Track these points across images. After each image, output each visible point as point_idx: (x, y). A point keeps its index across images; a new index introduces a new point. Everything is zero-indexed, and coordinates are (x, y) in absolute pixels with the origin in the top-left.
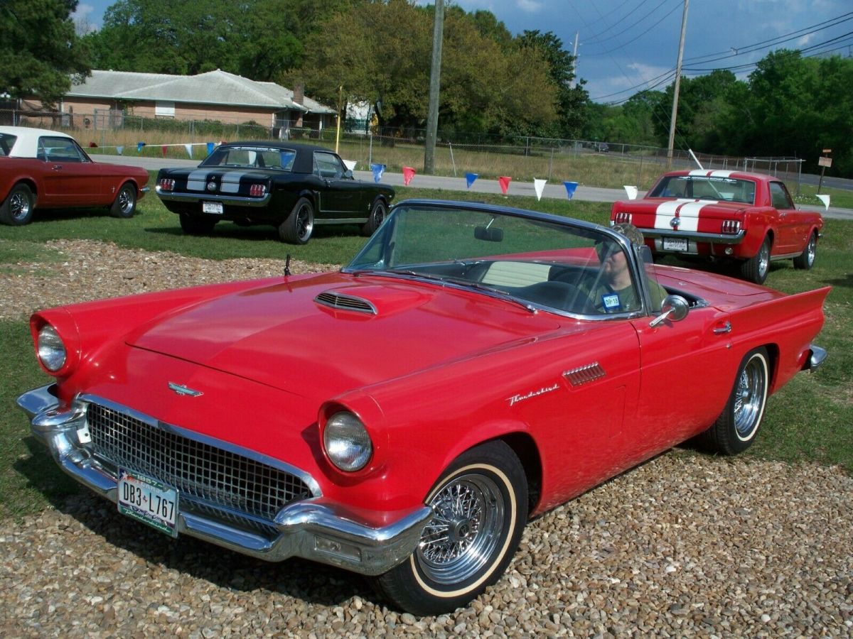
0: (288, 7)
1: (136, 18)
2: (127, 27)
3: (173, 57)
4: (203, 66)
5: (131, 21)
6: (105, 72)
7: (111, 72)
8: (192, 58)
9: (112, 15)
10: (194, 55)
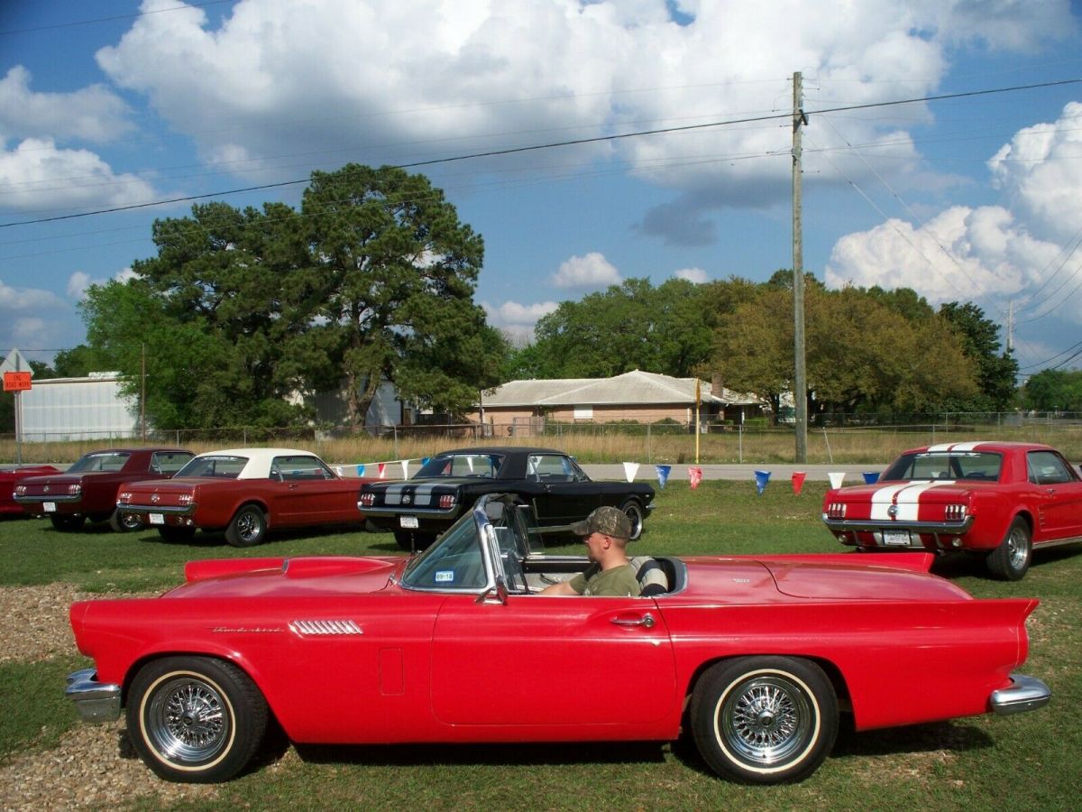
0: (706, 303)
1: (565, 328)
2: (556, 337)
3: (597, 361)
4: (626, 367)
5: (561, 330)
6: (529, 381)
7: (535, 381)
8: (618, 361)
9: (542, 327)
10: (619, 358)
